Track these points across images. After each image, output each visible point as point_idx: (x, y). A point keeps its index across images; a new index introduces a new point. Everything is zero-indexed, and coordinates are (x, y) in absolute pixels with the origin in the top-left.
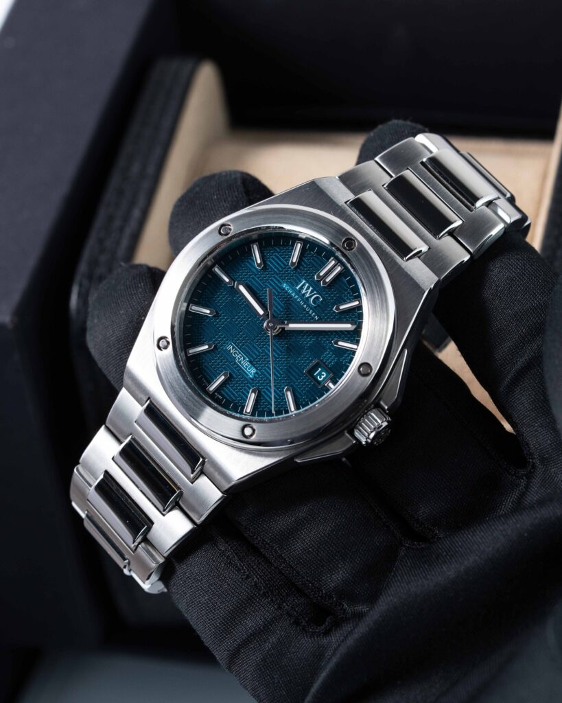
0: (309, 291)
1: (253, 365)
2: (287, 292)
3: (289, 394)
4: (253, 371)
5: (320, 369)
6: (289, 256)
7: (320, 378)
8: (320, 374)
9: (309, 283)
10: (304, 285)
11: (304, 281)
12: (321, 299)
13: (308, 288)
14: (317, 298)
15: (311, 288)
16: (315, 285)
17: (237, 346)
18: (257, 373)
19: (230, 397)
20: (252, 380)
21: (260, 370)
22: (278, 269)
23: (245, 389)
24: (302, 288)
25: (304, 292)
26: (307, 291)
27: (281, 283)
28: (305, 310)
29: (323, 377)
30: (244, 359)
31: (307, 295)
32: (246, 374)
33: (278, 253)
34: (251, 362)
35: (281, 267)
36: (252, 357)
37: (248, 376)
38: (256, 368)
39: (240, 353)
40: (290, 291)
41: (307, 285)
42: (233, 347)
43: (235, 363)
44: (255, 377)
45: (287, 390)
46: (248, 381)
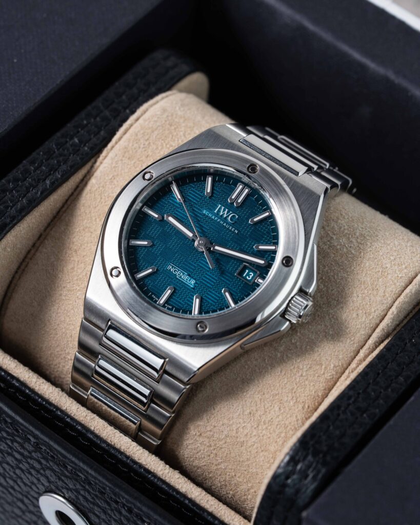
0: (226, 212)
1: (192, 277)
2: (207, 216)
3: (227, 294)
4: (193, 282)
5: (247, 271)
6: (203, 188)
7: (249, 277)
8: (248, 275)
9: (224, 206)
10: (220, 208)
11: (220, 206)
12: (237, 217)
13: (224, 210)
14: (233, 216)
15: (227, 210)
16: (230, 207)
17: (176, 266)
18: (196, 283)
19: (178, 306)
20: (194, 289)
21: (198, 280)
22: (196, 201)
23: (189, 297)
24: (219, 211)
25: (221, 214)
26: (224, 212)
27: (201, 211)
28: (225, 227)
29: (251, 276)
30: (183, 274)
31: (225, 216)
32: (187, 285)
33: (194, 188)
34: (189, 275)
35: (198, 198)
36: (189, 271)
37: (189, 286)
38: (195, 279)
39: (179, 270)
40: (210, 215)
41: (223, 208)
42: (173, 267)
43: (177, 279)
44: (195, 286)
45: (225, 292)
46: (190, 290)
